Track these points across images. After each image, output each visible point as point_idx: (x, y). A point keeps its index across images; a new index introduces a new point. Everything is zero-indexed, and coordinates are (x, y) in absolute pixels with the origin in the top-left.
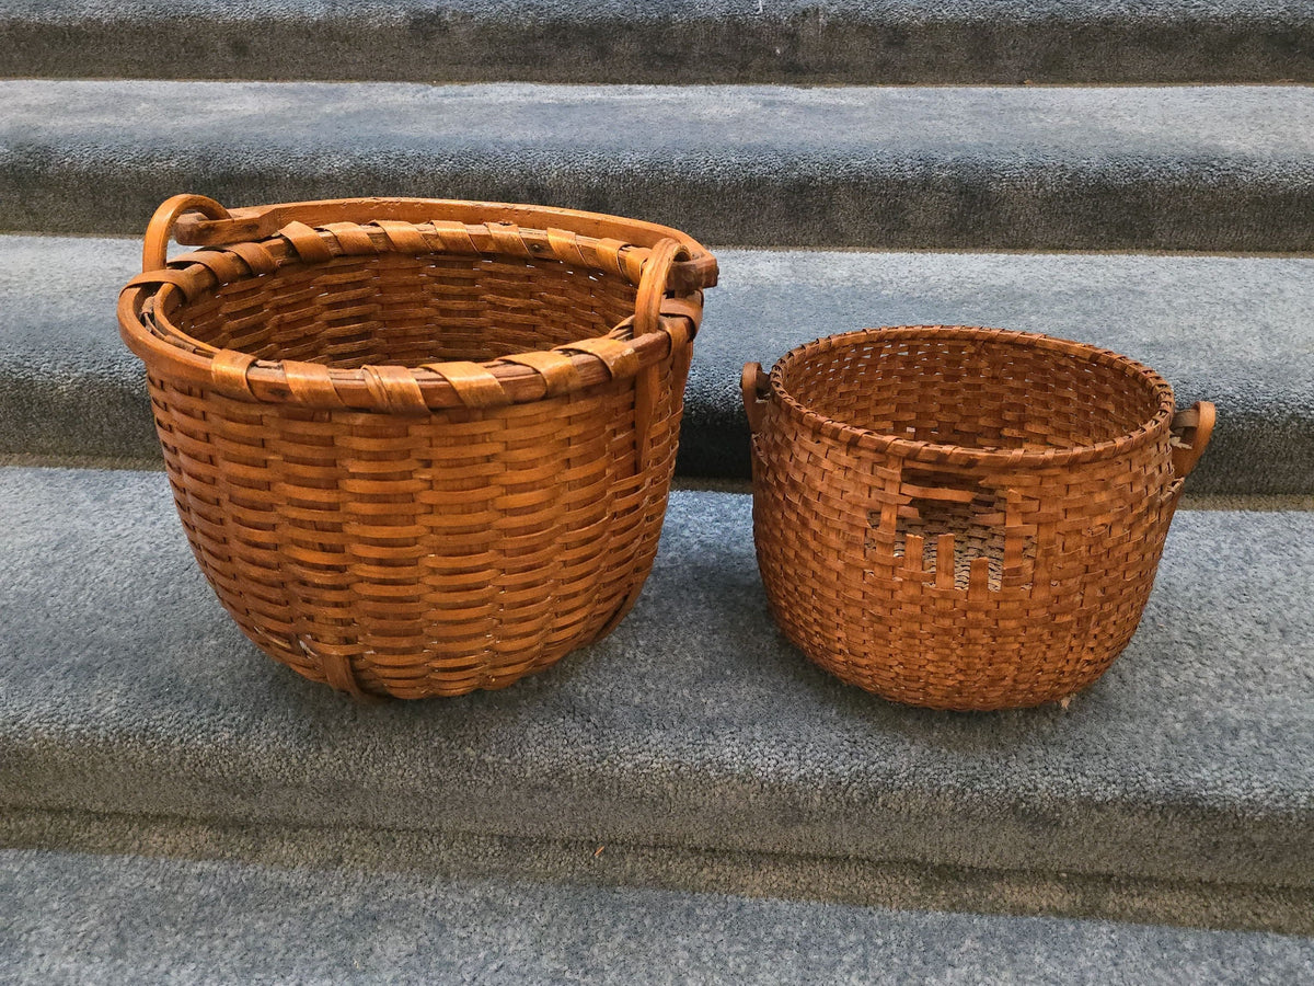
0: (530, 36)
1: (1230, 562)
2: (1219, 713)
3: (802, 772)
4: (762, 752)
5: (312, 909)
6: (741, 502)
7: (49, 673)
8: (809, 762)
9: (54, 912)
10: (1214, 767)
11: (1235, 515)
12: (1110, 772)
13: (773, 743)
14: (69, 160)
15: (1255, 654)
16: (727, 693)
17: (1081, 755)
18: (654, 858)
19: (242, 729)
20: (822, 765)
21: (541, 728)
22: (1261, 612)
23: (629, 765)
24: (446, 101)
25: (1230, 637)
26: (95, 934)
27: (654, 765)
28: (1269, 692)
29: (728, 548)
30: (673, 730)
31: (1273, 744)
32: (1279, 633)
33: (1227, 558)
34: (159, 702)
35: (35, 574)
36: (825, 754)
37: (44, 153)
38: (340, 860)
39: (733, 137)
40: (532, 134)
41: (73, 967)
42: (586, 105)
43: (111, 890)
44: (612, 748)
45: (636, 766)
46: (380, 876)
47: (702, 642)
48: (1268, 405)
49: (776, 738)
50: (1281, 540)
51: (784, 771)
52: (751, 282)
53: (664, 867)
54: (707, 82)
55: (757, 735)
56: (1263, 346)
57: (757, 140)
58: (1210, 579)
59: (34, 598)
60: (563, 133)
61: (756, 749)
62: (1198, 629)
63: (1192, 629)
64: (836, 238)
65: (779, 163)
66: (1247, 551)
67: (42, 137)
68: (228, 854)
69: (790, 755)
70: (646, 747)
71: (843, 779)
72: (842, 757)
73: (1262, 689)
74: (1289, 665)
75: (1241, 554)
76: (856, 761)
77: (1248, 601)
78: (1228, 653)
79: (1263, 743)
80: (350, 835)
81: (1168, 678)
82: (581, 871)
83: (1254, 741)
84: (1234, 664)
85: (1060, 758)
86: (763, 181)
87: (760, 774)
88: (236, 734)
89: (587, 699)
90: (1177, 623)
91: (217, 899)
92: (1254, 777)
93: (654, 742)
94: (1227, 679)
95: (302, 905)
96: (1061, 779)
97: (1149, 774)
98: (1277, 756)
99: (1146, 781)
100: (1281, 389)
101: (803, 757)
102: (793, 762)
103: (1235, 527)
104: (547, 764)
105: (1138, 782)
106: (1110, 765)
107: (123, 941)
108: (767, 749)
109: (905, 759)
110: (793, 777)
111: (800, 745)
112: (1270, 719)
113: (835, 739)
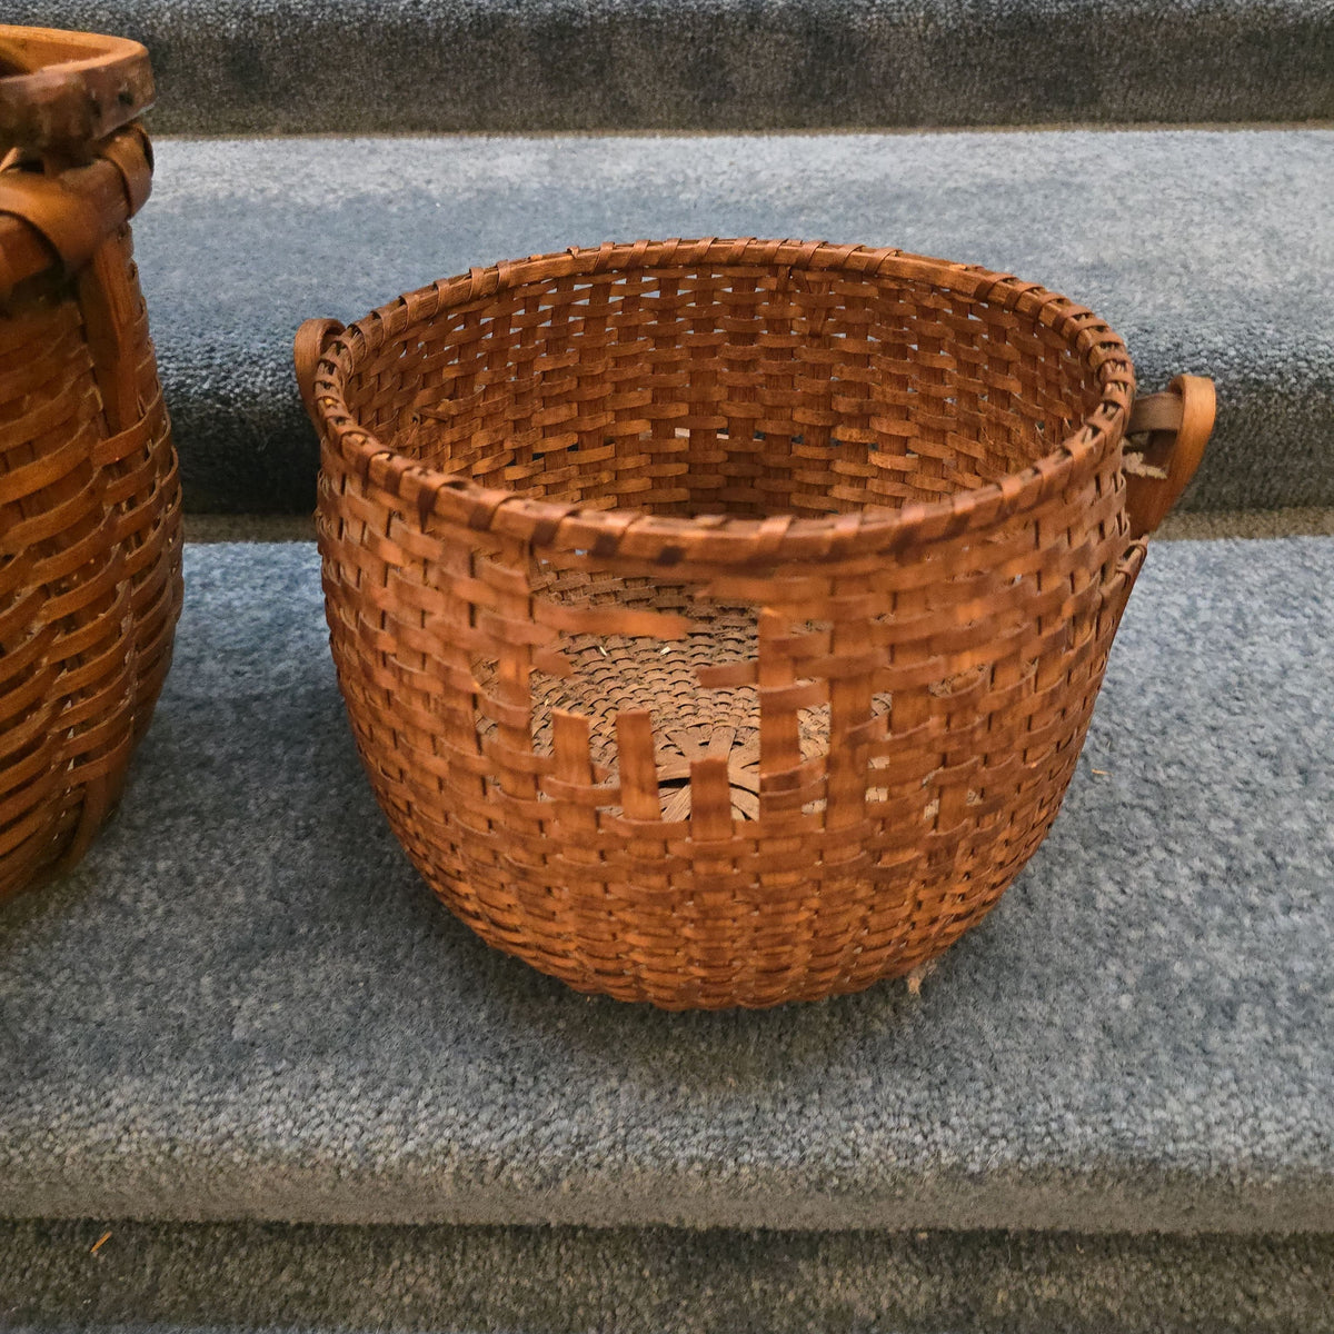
1: (1212, 634)
2: (1199, 965)
3: (410, 1146)
8: (422, 1127)
10: (1190, 1093)
11: (1218, 548)
12: (996, 1117)
15: (1259, 824)
17: (944, 1083)
20: (447, 1133)
22: (1268, 729)
25: (1216, 788)
27: (123, 1148)
28: (1287, 910)
30: (159, 1077)
31: (1298, 1035)
32: (1299, 778)
33: (1206, 627)
36: (452, 1111)
44: (35, 1119)
45: (88, 1149)
48: (1279, 365)
49: (359, 1081)
50: (1292, 590)
51: (375, 1147)
52: (480, 185)
53: (213, 1270)
55: (325, 1076)
56: (1270, 264)
58: (1180, 669)
61: (322, 1106)
62: (1162, 776)
63: (1150, 775)
64: (624, 117)
66: (1239, 614)
69: (385, 1117)
71: (490, 1156)
73: (1274, 902)
74: (1318, 846)
75: (1229, 618)
77: (1244, 711)
78: (1214, 825)
79: (1280, 1032)
81: (1109, 887)
83: (1263, 1030)
84: (1223, 848)
85: (903, 1093)
87: (330, 1154)
90: (1126, 763)
92: (1267, 1111)
93: (118, 1102)
94: (1213, 884)
96: (903, 1135)
97: (1070, 1116)
98: (1306, 1062)
99: (1062, 1130)
100: (1302, 337)
101: (411, 1119)
103: (1219, 570)
105: (1049, 1134)
106: (997, 1104)
108: (342, 1104)
109: (607, 1112)
110: (394, 1158)
111: (406, 1093)
112: (1291, 973)
113: (474, 1077)
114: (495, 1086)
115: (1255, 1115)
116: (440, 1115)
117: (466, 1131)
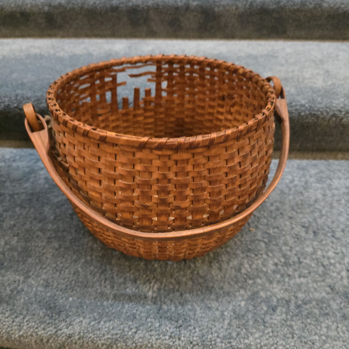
1: (297, 188)
2: (269, 293)
3: (21, 333)
8: (25, 328)
10: (257, 335)
11: (304, 162)
12: (195, 339)
15: (298, 249)
17: (181, 326)
20: (32, 330)
22: (306, 219)
25: (287, 236)
28: (300, 276)
31: (294, 318)
32: (313, 234)
33: (296, 186)
36: (33, 324)
48: (321, 110)
49: (9, 312)
50: (324, 176)
51: (11, 332)
58: (285, 198)
62: (271, 231)
63: (268, 231)
66: (306, 182)
69: (14, 324)
71: (44, 338)
73: (296, 274)
74: (314, 257)
75: (303, 184)
77: (301, 213)
78: (284, 248)
79: (289, 317)
81: (247, 266)
83: (284, 316)
84: (284, 256)
85: (168, 328)
90: (262, 227)
92: (280, 343)
94: (279, 267)
96: (167, 342)
97: (218, 340)
98: (295, 328)
99: (215, 344)
100: (329, 101)
101: (22, 325)
103: (303, 169)
105: (211, 345)
106: (196, 334)
108: (3, 318)
109: (79, 328)
110: (17, 336)
111: (22, 317)
112: (296, 298)
113: (41, 314)
114: (47, 318)
115: (276, 344)
116: (30, 324)
117: (37, 330)
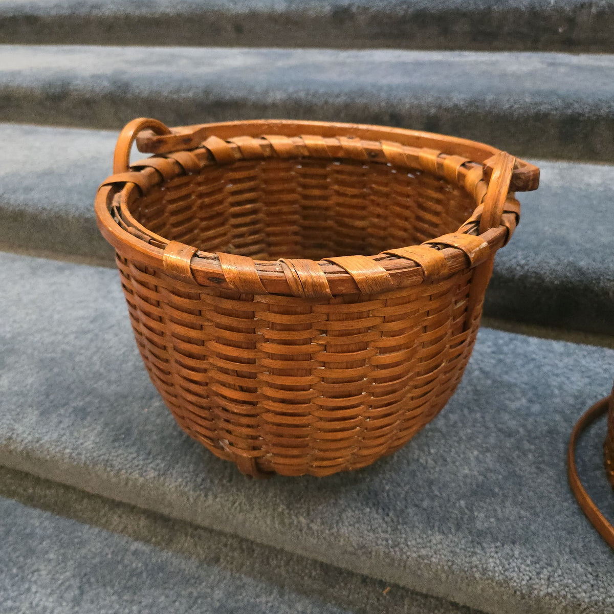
0: (403, 21)
4: (519, 568)
5: (195, 594)
6: (511, 340)
7: (62, 411)
9: (50, 561)
13: (528, 562)
14: (137, 91)
16: (495, 510)
18: (425, 604)
19: (161, 473)
21: (353, 513)
23: (414, 555)
24: (349, 60)
26: (67, 584)
29: (500, 376)
34: (117, 444)
35: (76, 338)
37: (125, 87)
38: (217, 560)
39: (528, 85)
40: (396, 80)
41: (50, 605)
42: (432, 63)
43: (84, 551)
46: (240, 578)
47: (477, 458)
54: (510, 49)
57: (545, 87)
59: (71, 354)
60: (416, 79)
65: (559, 103)
67: (125, 78)
68: (154, 540)
70: (428, 544)
72: (584, 587)
76: (596, 592)
80: (227, 540)
82: (372, 605)
86: (546, 115)
88: (159, 475)
89: (388, 496)
91: (141, 573)
95: (190, 590)
102: (543, 582)
104: (355, 540)
107: (82, 593)
